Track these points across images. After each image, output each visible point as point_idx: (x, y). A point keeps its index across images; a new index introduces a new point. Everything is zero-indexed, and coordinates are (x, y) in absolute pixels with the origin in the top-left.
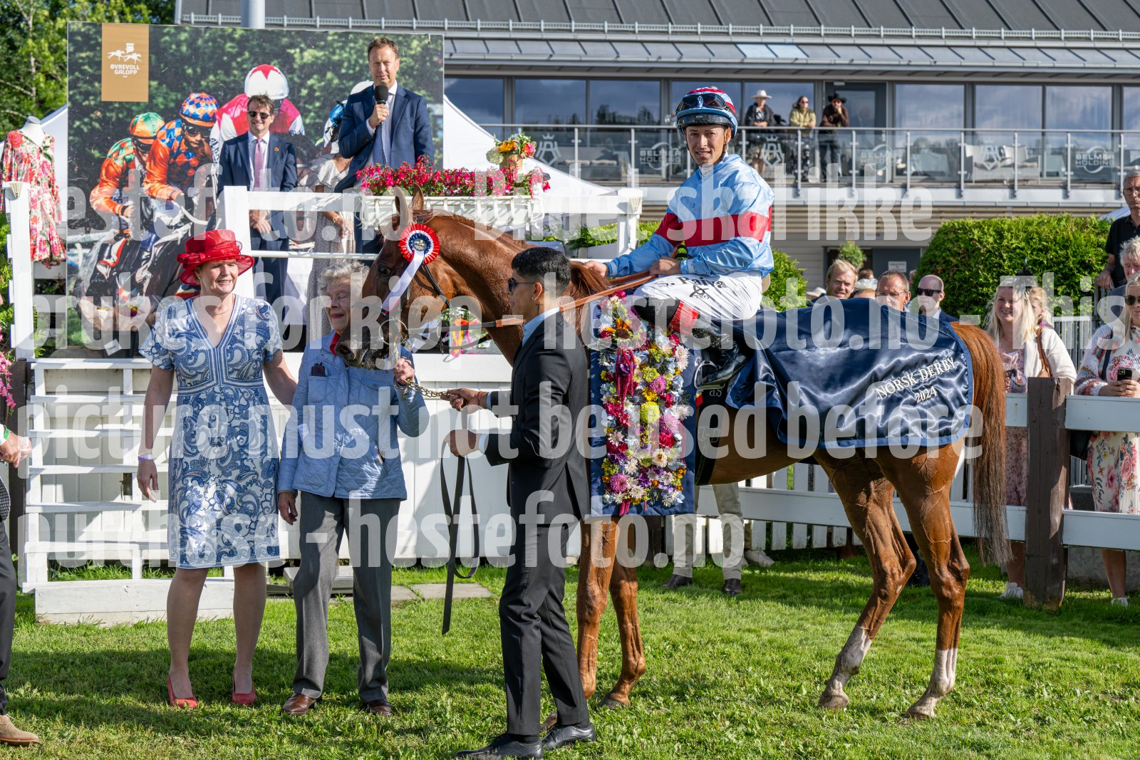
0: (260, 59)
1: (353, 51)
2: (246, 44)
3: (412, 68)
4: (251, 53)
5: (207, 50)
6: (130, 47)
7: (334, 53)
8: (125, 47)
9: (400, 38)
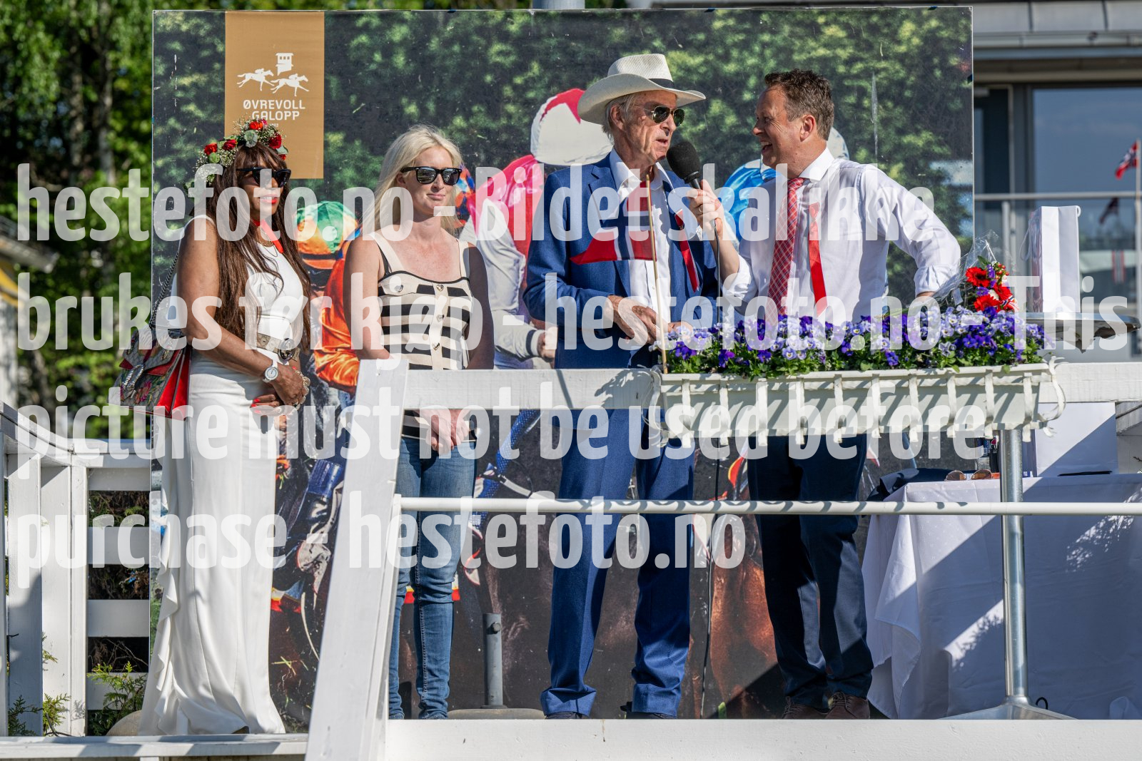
0: (564, 77)
1: (768, 52)
2: (535, 45)
3: (901, 84)
4: (545, 65)
5: (448, 63)
6: (285, 62)
7: (726, 58)
8: (275, 60)
9: (875, 19)
